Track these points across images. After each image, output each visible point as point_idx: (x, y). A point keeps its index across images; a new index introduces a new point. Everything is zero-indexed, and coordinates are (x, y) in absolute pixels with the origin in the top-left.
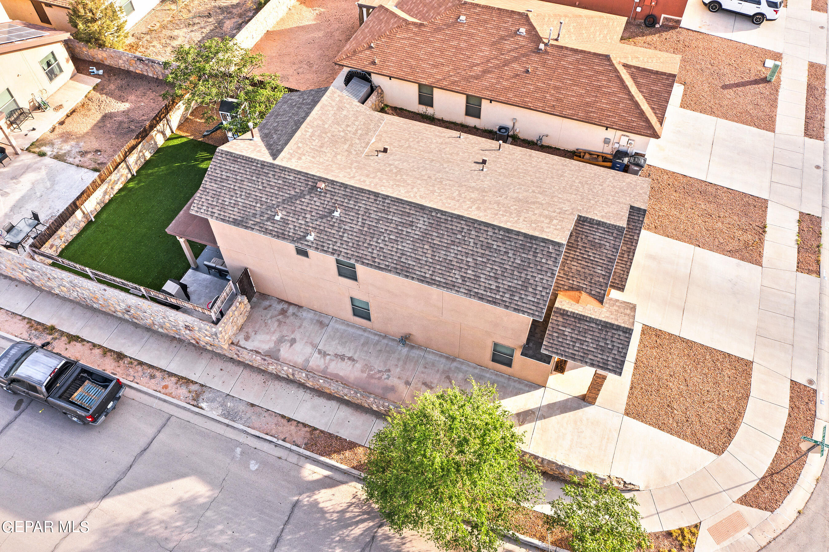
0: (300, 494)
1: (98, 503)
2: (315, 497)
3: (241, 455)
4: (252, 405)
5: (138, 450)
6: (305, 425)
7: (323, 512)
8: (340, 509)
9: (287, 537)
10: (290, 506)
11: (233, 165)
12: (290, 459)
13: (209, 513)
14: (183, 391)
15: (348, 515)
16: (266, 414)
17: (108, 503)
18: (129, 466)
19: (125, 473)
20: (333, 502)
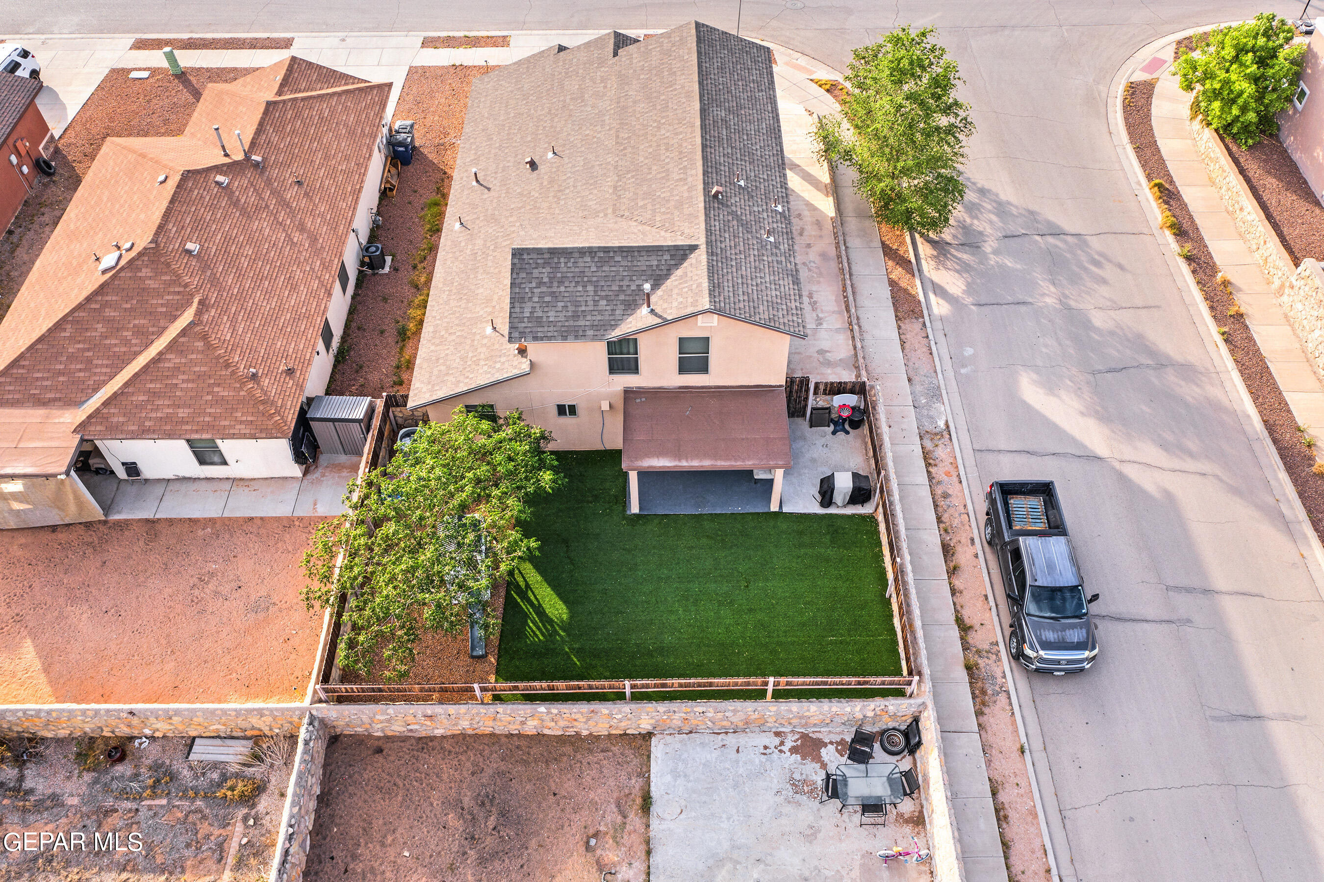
0: (966, 305)
1: (1109, 460)
2: (960, 294)
3: (966, 366)
4: (909, 380)
5: (1033, 459)
6: (899, 327)
7: (968, 285)
8: (956, 274)
9: (1010, 299)
10: (983, 308)
11: (726, 288)
12: (941, 327)
13: (1040, 363)
14: (941, 453)
15: (958, 267)
16: (910, 364)
17: (1102, 450)
18: (1054, 457)
19: (1064, 455)
20: (956, 281)
